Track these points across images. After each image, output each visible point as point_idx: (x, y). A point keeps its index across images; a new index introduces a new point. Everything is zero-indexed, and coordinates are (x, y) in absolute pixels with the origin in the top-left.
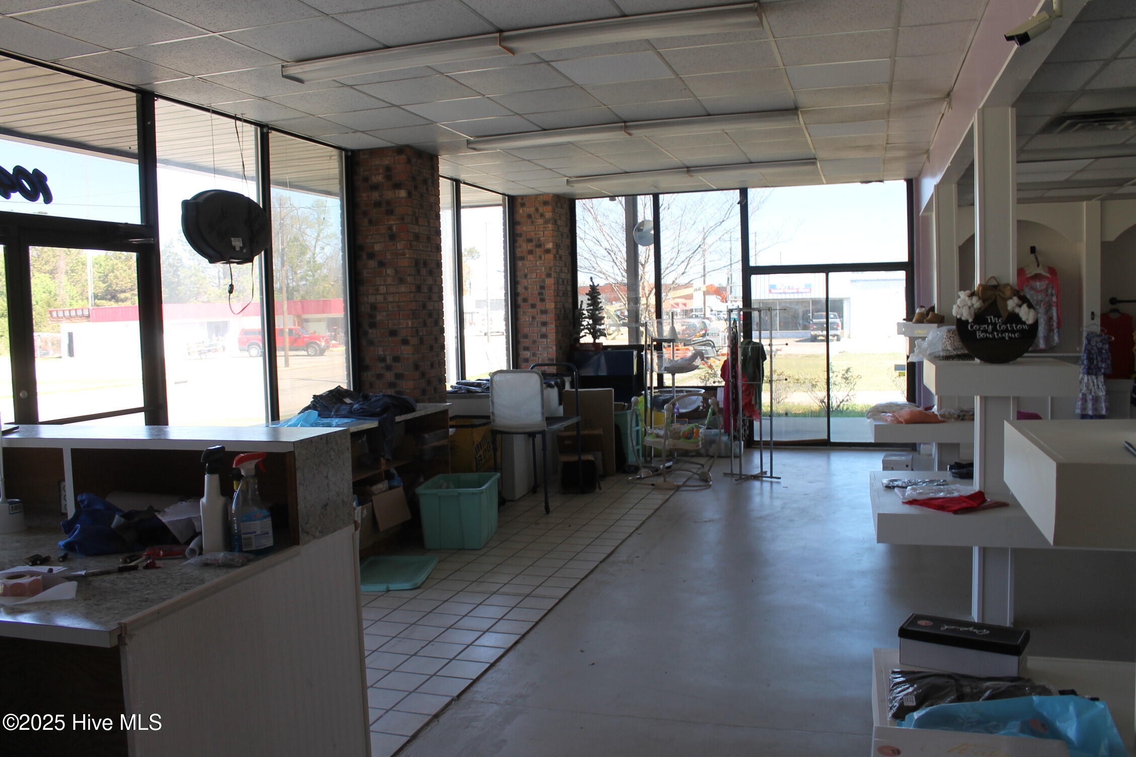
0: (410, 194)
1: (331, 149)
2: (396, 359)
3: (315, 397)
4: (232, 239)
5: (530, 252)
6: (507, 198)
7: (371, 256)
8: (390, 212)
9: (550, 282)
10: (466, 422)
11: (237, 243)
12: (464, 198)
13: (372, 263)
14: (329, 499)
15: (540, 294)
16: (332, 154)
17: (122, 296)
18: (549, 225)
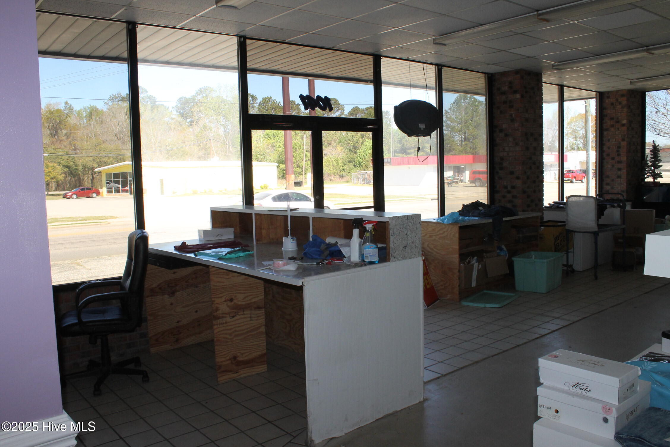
0: (522, 96)
1: (479, 74)
2: (513, 187)
3: (463, 205)
4: (419, 124)
5: (612, 126)
6: (598, 93)
7: (501, 131)
8: (511, 107)
9: (624, 144)
10: (554, 224)
11: (422, 126)
12: (566, 95)
13: (502, 135)
14: (407, 244)
15: (618, 151)
16: (480, 76)
17: (409, 151)
18: (625, 109)
